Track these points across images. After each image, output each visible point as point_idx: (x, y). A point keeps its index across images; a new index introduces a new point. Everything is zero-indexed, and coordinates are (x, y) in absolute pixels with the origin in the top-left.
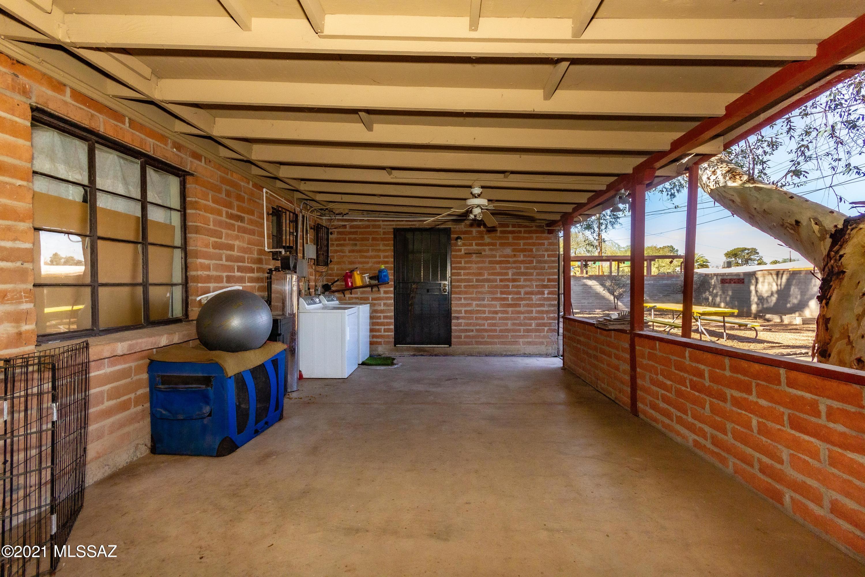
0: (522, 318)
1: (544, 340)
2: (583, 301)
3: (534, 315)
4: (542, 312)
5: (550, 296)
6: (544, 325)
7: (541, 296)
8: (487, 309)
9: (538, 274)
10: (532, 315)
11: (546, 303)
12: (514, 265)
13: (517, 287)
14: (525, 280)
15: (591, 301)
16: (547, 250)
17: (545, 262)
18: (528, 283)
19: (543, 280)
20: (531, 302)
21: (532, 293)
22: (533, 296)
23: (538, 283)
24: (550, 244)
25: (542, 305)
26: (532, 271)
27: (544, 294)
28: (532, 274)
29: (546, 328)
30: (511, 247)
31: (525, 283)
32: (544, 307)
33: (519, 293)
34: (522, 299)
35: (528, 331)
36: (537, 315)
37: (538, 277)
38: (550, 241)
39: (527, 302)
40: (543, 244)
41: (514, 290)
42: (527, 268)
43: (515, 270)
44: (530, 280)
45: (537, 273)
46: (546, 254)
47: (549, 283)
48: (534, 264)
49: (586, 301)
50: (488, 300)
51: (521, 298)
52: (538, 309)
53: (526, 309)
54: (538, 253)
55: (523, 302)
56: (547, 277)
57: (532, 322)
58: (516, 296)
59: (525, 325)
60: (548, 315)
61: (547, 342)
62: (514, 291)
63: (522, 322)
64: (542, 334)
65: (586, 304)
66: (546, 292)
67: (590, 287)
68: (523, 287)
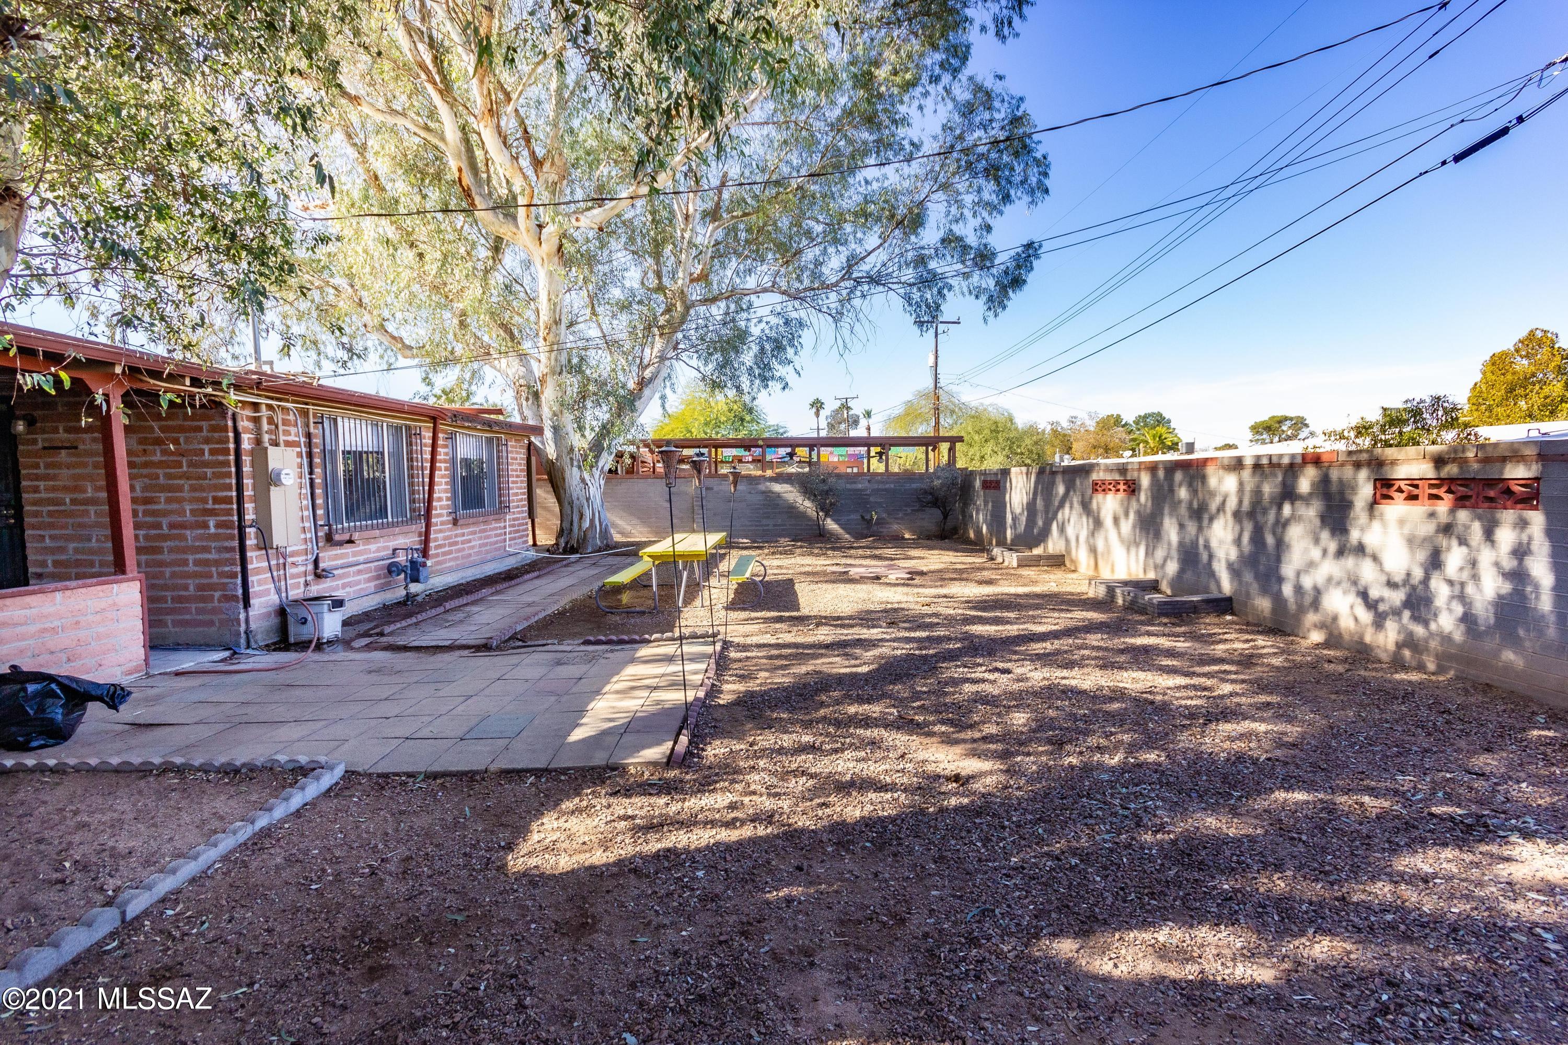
0: (167, 575)
1: (213, 617)
2: (764, 522)
3: (191, 568)
4: (206, 563)
5: (221, 531)
6: (212, 587)
7: (202, 531)
8: (96, 558)
9: (193, 489)
10: (186, 569)
11: (213, 545)
12: (145, 471)
13: (154, 513)
14: (169, 501)
15: (780, 522)
16: (207, 441)
17: (206, 464)
18: (175, 506)
19: (205, 500)
20: (183, 544)
21: (183, 526)
22: (188, 532)
23: (196, 507)
24: (213, 429)
25: (206, 549)
26: (182, 482)
27: (207, 527)
28: (180, 489)
29: (217, 595)
30: (135, 436)
31: (169, 507)
32: (210, 552)
33: (158, 526)
34: (165, 538)
35: (180, 599)
36: (196, 569)
37: (194, 495)
38: (213, 422)
39: (177, 543)
40: (200, 429)
41: (148, 519)
42: (169, 477)
43: (146, 480)
44: (180, 501)
45: (191, 486)
46: (206, 448)
47: (217, 506)
48: (185, 469)
49: (771, 522)
50: (98, 541)
51: (163, 535)
52: (198, 556)
53: (174, 556)
54: (191, 447)
55: (169, 543)
56: (211, 494)
57: (190, 581)
58: (153, 532)
59: (175, 588)
60: (220, 569)
61: (221, 621)
62: (146, 523)
63: (170, 582)
64: (210, 606)
65: (770, 527)
66: (211, 524)
67: (778, 495)
68: (165, 513)
